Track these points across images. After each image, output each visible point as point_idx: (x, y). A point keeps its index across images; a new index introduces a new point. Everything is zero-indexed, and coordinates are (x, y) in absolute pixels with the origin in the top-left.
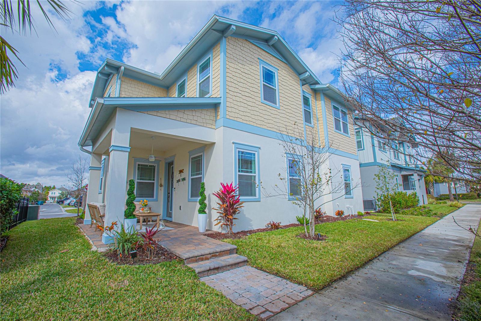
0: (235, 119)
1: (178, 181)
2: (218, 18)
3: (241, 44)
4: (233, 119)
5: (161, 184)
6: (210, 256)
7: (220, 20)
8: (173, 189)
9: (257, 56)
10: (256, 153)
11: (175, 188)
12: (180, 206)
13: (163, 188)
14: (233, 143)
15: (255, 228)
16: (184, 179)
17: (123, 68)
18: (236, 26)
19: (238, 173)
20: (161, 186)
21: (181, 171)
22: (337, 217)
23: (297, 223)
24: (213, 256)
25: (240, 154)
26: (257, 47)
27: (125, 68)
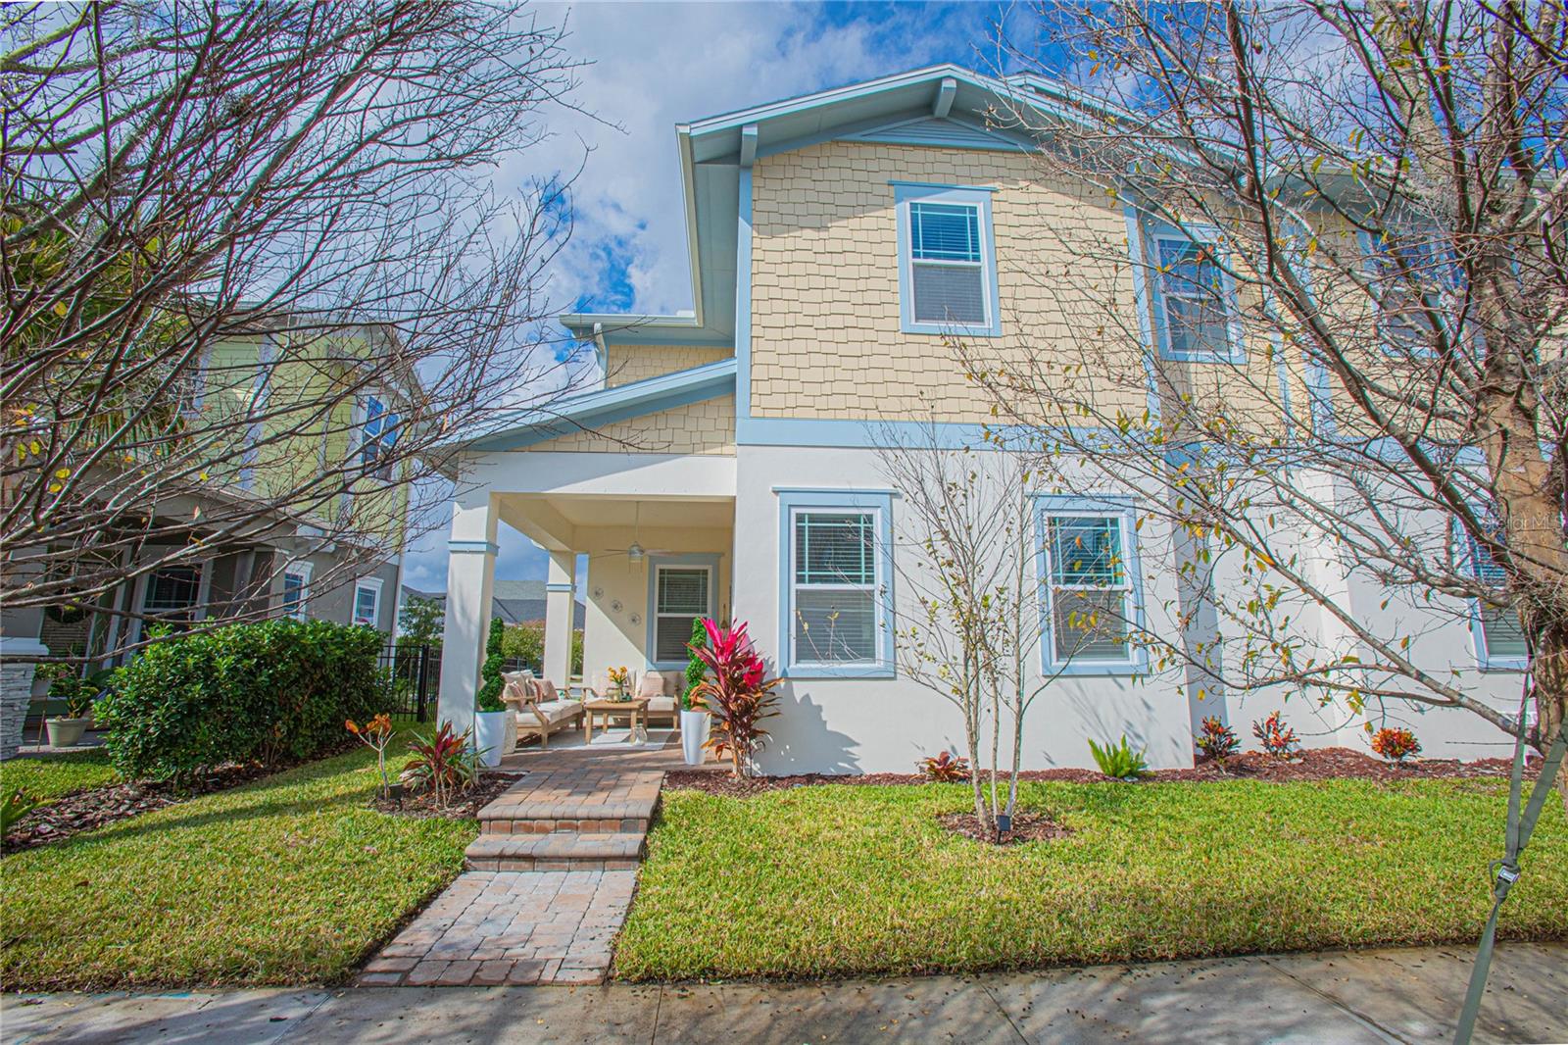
0: (788, 413)
2: (686, 130)
3: (813, 163)
4: (778, 414)
5: (724, 622)
6: (552, 823)
7: (694, 133)
9: (885, 178)
10: (878, 515)
14: (776, 492)
15: (868, 768)
17: (597, 326)
18: (759, 123)
19: (795, 586)
22: (1380, 757)
23: (1095, 767)
24: (563, 827)
25: (806, 524)
26: (885, 144)
27: (603, 326)
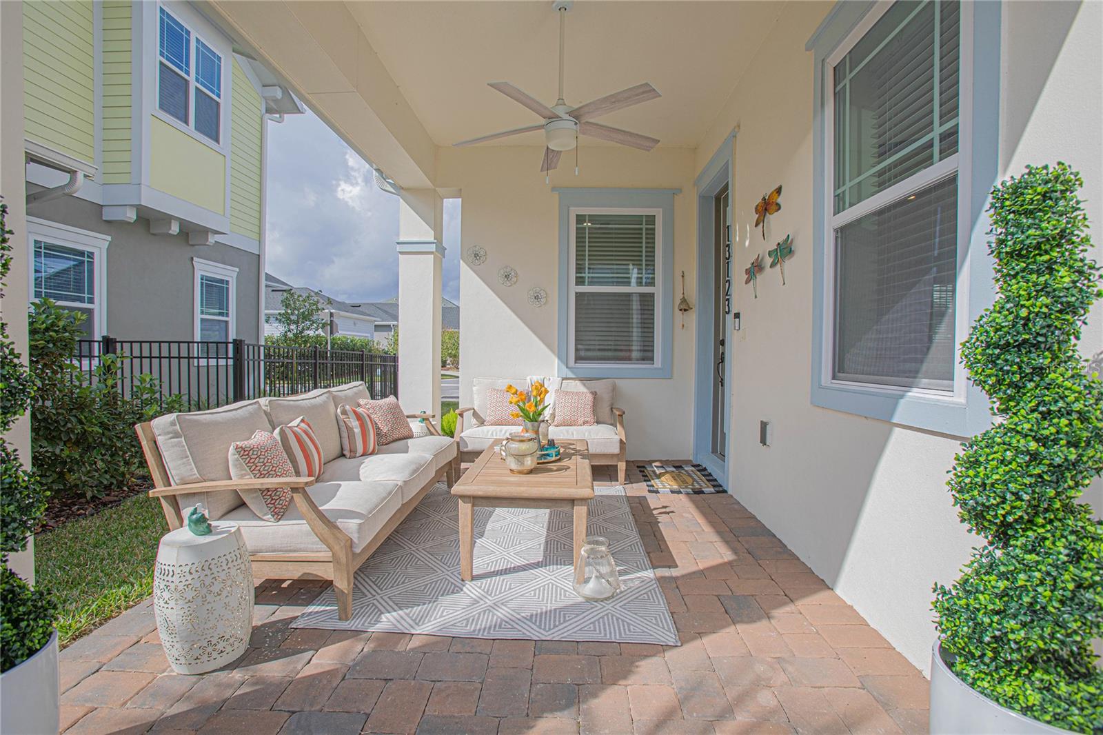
1: (756, 269)
5: (684, 300)
8: (730, 318)
11: (737, 316)
12: (764, 426)
13: (693, 318)
16: (784, 250)
20: (685, 308)
21: (767, 207)
